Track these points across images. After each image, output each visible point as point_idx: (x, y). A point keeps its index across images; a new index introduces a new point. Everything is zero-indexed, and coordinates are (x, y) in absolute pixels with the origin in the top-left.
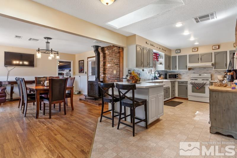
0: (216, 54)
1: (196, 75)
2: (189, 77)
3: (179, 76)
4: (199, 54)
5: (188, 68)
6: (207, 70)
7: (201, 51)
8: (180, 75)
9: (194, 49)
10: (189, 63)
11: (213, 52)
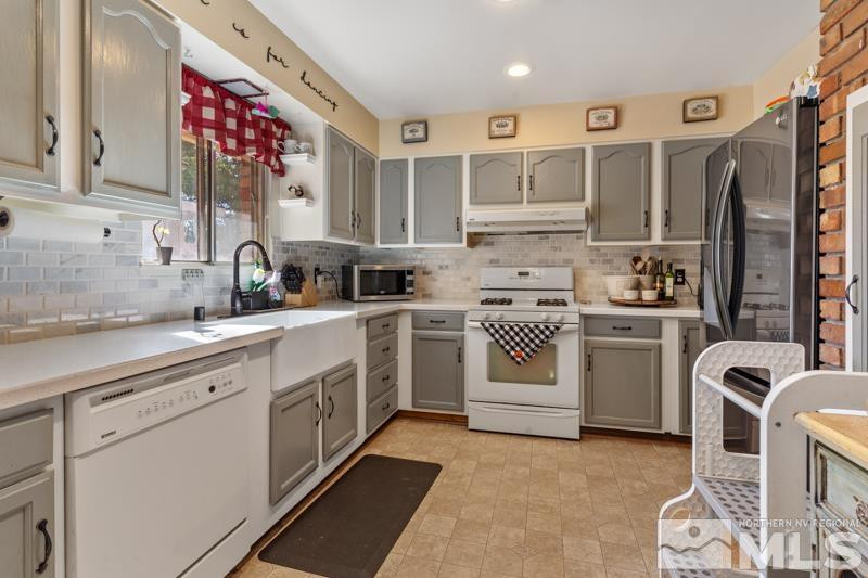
0: (605, 155)
1: (504, 277)
2: (469, 284)
3: (418, 278)
4: (522, 154)
5: (468, 234)
6: (555, 249)
7: (532, 138)
8: (425, 273)
9: (500, 121)
10: (471, 203)
11: (589, 141)
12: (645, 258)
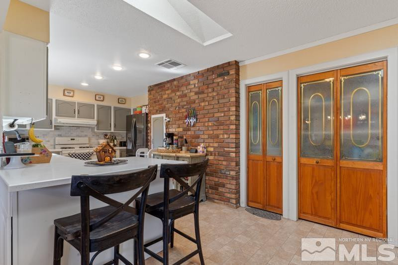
0: (100, 108)
4: (75, 103)
5: (55, 126)
7: (78, 99)
9: (68, 91)
10: (56, 115)
11: (96, 103)
12: (109, 135)
